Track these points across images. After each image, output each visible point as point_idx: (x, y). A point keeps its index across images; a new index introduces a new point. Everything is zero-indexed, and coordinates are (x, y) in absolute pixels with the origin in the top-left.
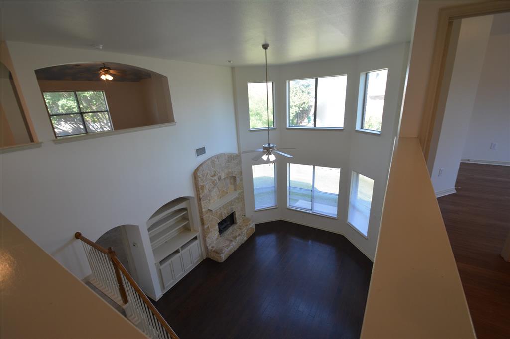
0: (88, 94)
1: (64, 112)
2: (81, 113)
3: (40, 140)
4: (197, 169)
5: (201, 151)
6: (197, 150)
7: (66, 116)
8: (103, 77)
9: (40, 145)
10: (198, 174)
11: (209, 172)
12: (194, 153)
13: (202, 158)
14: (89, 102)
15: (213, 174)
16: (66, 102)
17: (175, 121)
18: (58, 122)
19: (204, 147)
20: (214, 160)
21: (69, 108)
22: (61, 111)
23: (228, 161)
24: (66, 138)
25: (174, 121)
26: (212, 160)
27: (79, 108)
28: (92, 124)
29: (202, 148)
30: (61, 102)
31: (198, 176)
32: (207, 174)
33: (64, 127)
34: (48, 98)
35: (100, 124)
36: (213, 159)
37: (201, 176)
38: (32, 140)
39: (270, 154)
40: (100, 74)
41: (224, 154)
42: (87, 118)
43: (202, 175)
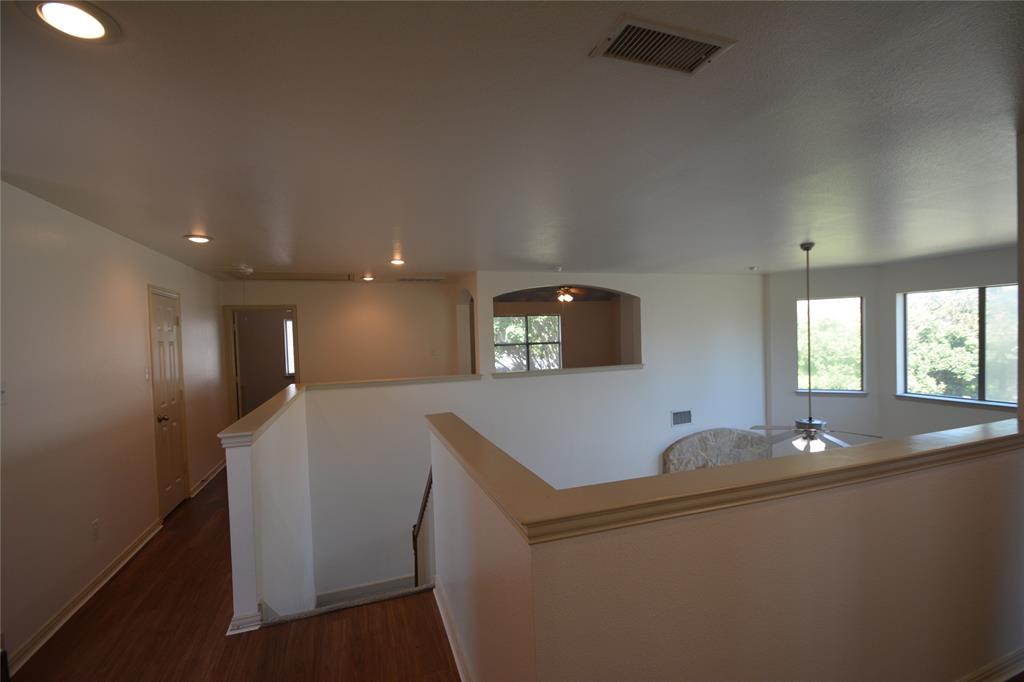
0: (541, 319)
1: (509, 342)
2: (528, 344)
3: (481, 372)
4: (671, 448)
5: (682, 417)
6: (674, 414)
7: (510, 347)
8: (561, 298)
9: (480, 377)
10: (671, 457)
11: (693, 458)
12: (669, 418)
13: (684, 430)
14: (541, 329)
15: (701, 464)
16: (515, 329)
17: (643, 362)
18: (501, 353)
19: (689, 412)
20: (706, 438)
21: (516, 337)
22: (507, 340)
23: (738, 447)
24: (504, 375)
25: (640, 362)
26: (702, 438)
27: (527, 337)
28: (539, 360)
29: (684, 413)
30: (510, 329)
31: (670, 461)
32: (689, 461)
33: (506, 361)
34: (497, 323)
35: (548, 360)
36: (704, 434)
37: (675, 462)
38: (474, 371)
39: (812, 438)
40: (558, 295)
41: (730, 431)
42: (535, 350)
43: (678, 460)
